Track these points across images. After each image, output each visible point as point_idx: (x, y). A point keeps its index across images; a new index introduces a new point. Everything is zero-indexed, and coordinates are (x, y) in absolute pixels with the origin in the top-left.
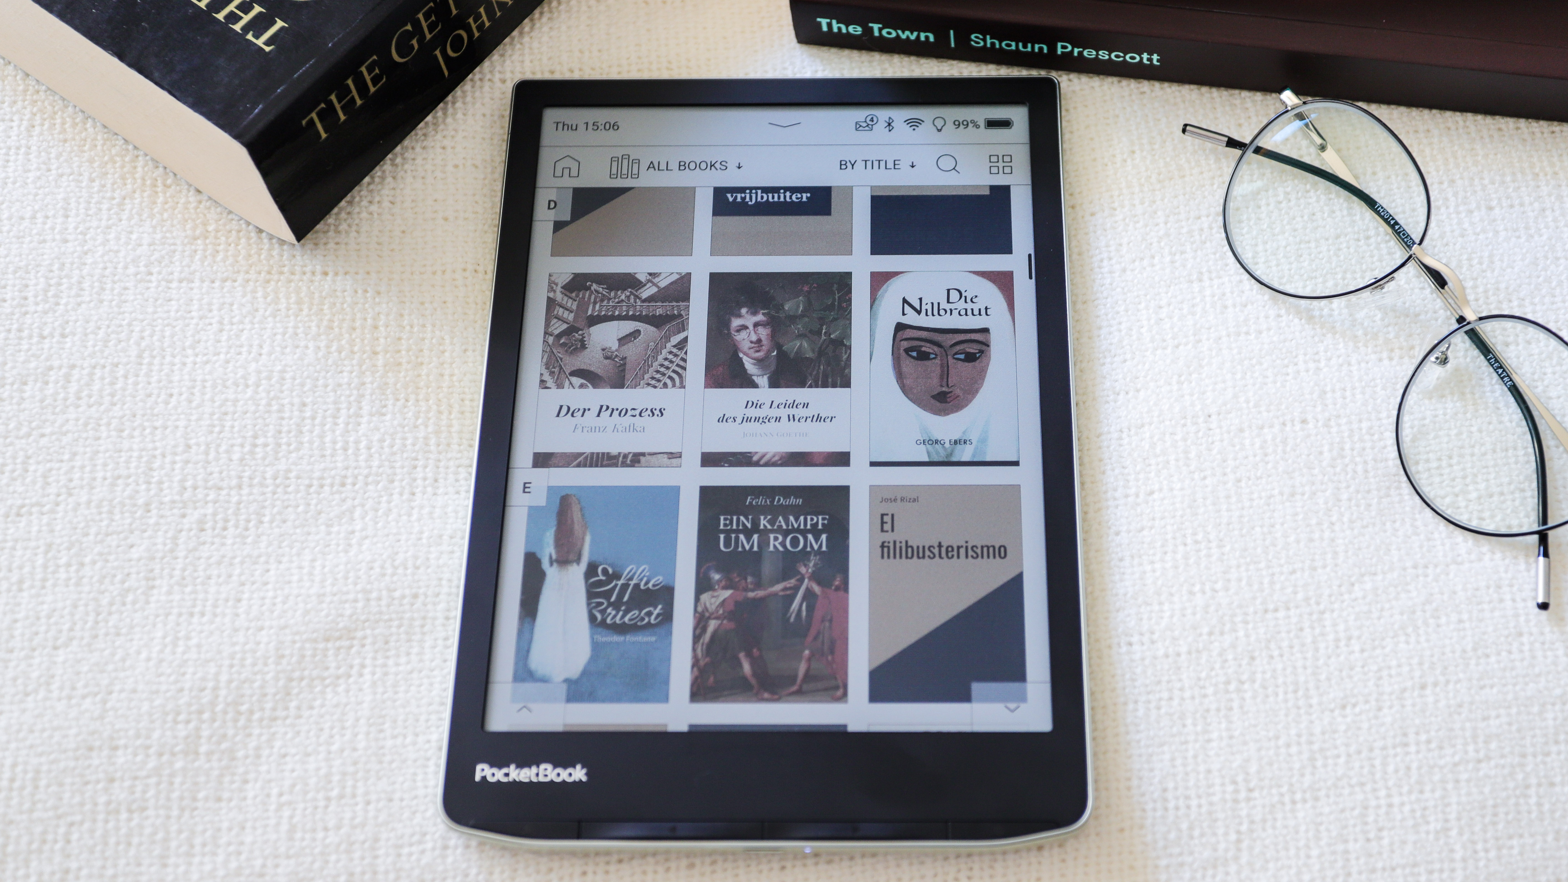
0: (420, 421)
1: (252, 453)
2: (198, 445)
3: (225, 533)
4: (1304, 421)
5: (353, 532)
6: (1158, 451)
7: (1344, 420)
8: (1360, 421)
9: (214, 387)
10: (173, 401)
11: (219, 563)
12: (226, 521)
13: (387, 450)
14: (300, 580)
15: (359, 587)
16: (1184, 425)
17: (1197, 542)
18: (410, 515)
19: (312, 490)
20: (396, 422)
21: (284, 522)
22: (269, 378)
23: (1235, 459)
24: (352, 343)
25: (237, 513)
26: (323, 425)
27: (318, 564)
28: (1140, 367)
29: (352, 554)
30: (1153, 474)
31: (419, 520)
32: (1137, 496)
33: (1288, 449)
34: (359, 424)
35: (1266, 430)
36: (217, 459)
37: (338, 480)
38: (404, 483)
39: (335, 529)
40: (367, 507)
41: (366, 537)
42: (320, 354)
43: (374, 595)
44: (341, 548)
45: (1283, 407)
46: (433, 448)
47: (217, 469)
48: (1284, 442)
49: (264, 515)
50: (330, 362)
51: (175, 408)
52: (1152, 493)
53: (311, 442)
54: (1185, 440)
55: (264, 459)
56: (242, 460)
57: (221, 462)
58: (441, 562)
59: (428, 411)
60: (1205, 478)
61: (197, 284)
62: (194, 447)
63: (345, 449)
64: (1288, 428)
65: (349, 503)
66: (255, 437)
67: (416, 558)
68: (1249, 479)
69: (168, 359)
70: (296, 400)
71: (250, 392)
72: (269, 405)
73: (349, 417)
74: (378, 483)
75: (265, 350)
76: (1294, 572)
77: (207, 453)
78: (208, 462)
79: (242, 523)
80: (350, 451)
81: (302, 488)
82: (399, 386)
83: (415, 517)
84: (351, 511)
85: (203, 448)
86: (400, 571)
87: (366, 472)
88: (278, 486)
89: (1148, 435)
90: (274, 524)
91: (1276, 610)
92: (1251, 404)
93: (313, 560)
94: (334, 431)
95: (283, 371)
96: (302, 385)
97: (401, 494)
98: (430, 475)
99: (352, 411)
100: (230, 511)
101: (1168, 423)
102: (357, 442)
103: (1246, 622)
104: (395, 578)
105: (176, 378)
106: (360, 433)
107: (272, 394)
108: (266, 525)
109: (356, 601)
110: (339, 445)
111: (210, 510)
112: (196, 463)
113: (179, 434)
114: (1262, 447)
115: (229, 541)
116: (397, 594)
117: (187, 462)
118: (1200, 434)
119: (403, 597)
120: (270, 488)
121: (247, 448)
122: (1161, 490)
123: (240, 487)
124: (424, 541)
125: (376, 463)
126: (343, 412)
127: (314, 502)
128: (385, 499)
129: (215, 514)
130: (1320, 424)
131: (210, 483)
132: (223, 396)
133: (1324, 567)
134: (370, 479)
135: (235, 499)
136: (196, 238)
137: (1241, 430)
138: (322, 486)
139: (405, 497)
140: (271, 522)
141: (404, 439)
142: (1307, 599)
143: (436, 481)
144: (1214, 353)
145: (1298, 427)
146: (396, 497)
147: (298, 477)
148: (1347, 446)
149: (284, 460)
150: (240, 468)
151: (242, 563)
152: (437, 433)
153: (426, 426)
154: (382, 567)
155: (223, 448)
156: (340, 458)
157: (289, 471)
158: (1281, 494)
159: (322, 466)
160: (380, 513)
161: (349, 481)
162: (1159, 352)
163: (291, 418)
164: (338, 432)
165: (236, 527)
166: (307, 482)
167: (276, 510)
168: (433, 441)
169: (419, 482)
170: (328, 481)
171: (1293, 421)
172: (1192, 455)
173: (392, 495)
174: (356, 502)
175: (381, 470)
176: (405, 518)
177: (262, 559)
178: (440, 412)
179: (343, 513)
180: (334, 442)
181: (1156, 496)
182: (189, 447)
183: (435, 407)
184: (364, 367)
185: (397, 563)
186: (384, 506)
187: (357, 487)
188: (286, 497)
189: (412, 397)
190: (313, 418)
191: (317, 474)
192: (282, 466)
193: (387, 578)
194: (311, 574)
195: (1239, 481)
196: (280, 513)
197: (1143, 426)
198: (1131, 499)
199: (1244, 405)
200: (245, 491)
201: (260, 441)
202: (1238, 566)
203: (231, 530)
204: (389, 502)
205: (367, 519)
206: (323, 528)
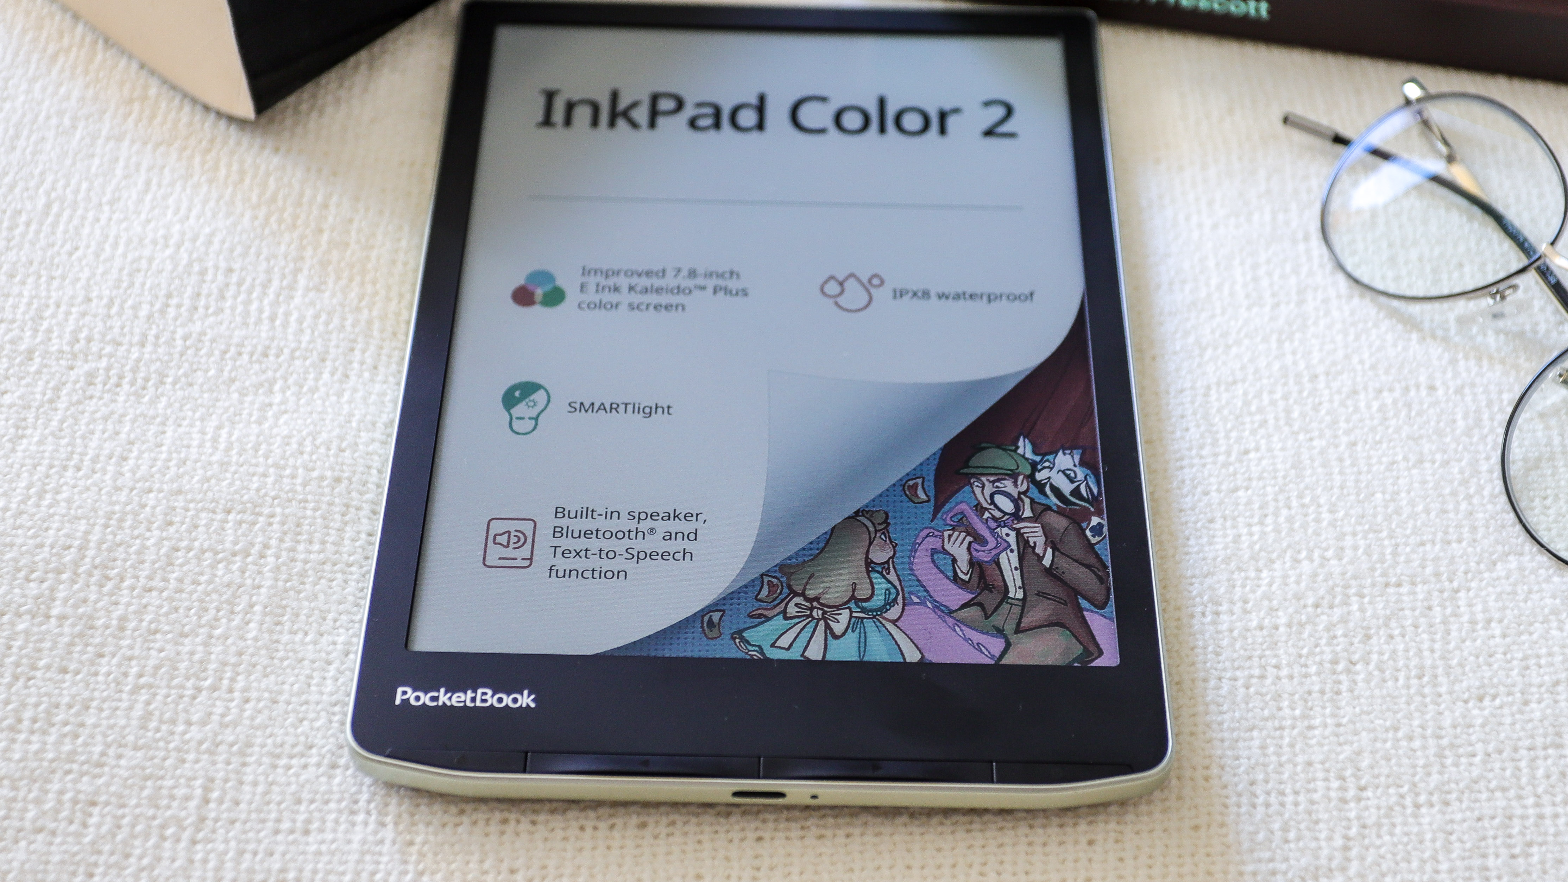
0: (363, 303)
1: (163, 312)
2: (100, 297)
3: (118, 389)
4: (1432, 388)
5: (270, 405)
6: (1253, 408)
7: (1481, 390)
8: (1500, 392)
9: (129, 241)
10: (79, 253)
11: (106, 419)
12: (121, 377)
13: (321, 328)
14: (200, 446)
15: (270, 461)
16: (1285, 384)
17: (1303, 506)
18: (339, 395)
19: (228, 356)
20: (335, 301)
21: (191, 385)
22: (194, 240)
23: (1347, 421)
24: (295, 217)
25: (135, 370)
26: (250, 292)
27: (224, 433)
28: (1232, 323)
29: (266, 425)
30: (1247, 433)
31: (350, 402)
32: (1228, 453)
33: (1413, 414)
34: (292, 297)
35: (1385, 394)
36: (120, 314)
37: (260, 348)
38: (337, 364)
39: (249, 399)
40: (291, 381)
41: (286, 412)
42: (257, 223)
43: (288, 472)
44: (253, 419)
45: (1406, 371)
46: (376, 333)
47: (119, 323)
48: (1409, 406)
49: (167, 376)
50: (267, 231)
51: (80, 260)
52: (1246, 452)
53: (233, 308)
54: (1285, 397)
55: (176, 319)
56: (150, 317)
57: (124, 317)
58: (371, 448)
59: (375, 294)
60: (1311, 439)
61: (126, 143)
62: (95, 301)
63: (273, 318)
64: (1413, 393)
65: (270, 374)
66: (169, 296)
67: (341, 438)
68: (1366, 442)
69: (80, 212)
70: (223, 265)
71: (168, 252)
72: (190, 264)
73: (281, 288)
74: (305, 359)
75: (194, 213)
76: (1423, 544)
77: (110, 306)
78: (109, 316)
79: (140, 382)
80: (278, 322)
81: (217, 352)
82: (342, 264)
83: (346, 397)
84: (272, 382)
85: (105, 301)
86: (322, 450)
87: (293, 345)
88: (188, 348)
89: (1241, 392)
90: (178, 386)
91: (1399, 585)
92: (1367, 366)
93: (219, 427)
94: (261, 301)
95: (212, 234)
96: (232, 250)
97: (332, 374)
98: (369, 361)
99: (285, 283)
100: (128, 368)
101: (1265, 381)
102: (287, 314)
103: (1362, 596)
104: (314, 457)
105: (86, 231)
106: (292, 306)
107: (195, 256)
108: (168, 387)
109: (265, 475)
110: (266, 315)
111: (104, 363)
112: (95, 316)
113: (79, 286)
114: (1380, 410)
115: (121, 399)
116: (315, 474)
117: (84, 314)
118: (1305, 394)
119: (322, 478)
120: (179, 349)
121: (158, 306)
122: (1257, 449)
123: (142, 345)
124: (354, 424)
125: (306, 338)
126: (276, 283)
127: (228, 368)
128: (312, 376)
129: (108, 369)
130: (1451, 391)
131: (108, 338)
132: (137, 254)
133: (1460, 541)
134: (297, 354)
135: (135, 356)
136: (131, 101)
137: (1355, 392)
138: (240, 354)
139: (336, 377)
140: (174, 384)
141: (344, 319)
142: (1437, 575)
143: (375, 368)
144: (1321, 313)
145: (1424, 392)
146: (326, 376)
147: (213, 341)
148: (1486, 416)
149: (199, 324)
150: (146, 326)
151: (134, 421)
152: (383, 318)
153: (370, 311)
154: (300, 444)
155: (130, 303)
156: (265, 327)
157: (203, 333)
158: (1406, 459)
159: (244, 332)
160: (305, 389)
161: (273, 352)
162: (1255, 310)
163: (213, 282)
164: (266, 302)
165: (132, 383)
166: (223, 347)
167: (181, 372)
168: (376, 326)
169: (356, 365)
170: (249, 349)
171: (1418, 386)
172: (1296, 415)
173: (321, 373)
174: (278, 375)
175: (311, 346)
176: (334, 399)
177: (158, 420)
178: (388, 299)
179: (261, 384)
180: (261, 311)
181: (1252, 455)
182: (89, 300)
183: (382, 293)
184: (305, 242)
185: (318, 442)
186: (310, 383)
187: (282, 358)
188: (196, 360)
189: (358, 279)
190: (239, 284)
191: (235, 340)
192: (197, 327)
193: (306, 457)
194: (215, 440)
195: (1354, 444)
196: (186, 375)
197: (1235, 382)
198: (1222, 458)
199: (1359, 367)
200: (149, 348)
201: (174, 301)
202: (1354, 534)
203: (126, 387)
204: (317, 380)
205: (288, 393)
206: (235, 396)
